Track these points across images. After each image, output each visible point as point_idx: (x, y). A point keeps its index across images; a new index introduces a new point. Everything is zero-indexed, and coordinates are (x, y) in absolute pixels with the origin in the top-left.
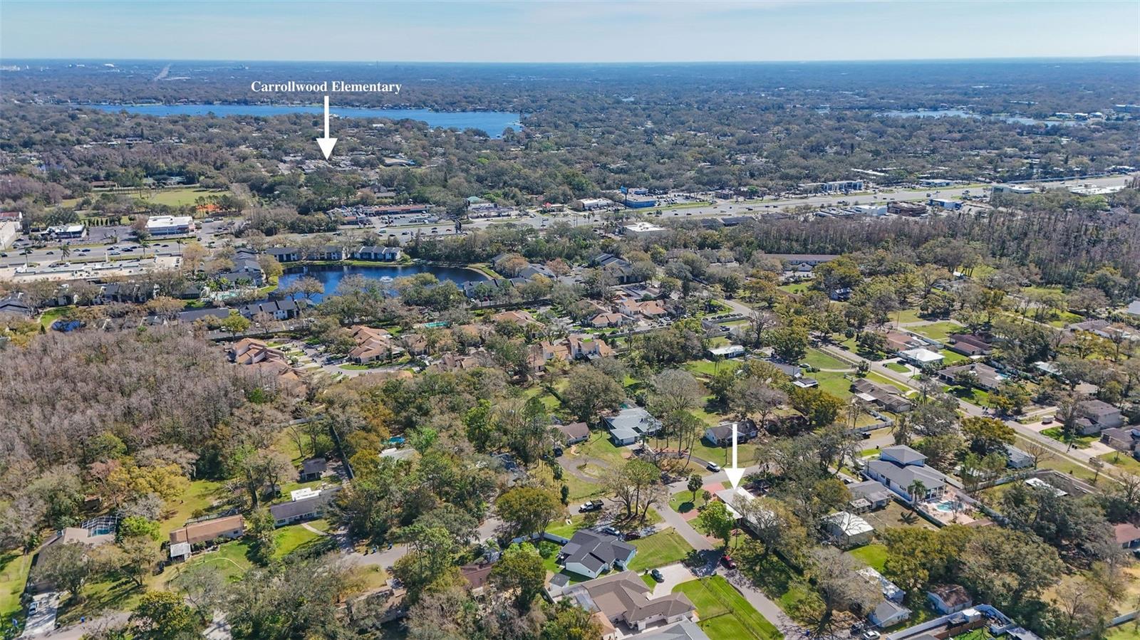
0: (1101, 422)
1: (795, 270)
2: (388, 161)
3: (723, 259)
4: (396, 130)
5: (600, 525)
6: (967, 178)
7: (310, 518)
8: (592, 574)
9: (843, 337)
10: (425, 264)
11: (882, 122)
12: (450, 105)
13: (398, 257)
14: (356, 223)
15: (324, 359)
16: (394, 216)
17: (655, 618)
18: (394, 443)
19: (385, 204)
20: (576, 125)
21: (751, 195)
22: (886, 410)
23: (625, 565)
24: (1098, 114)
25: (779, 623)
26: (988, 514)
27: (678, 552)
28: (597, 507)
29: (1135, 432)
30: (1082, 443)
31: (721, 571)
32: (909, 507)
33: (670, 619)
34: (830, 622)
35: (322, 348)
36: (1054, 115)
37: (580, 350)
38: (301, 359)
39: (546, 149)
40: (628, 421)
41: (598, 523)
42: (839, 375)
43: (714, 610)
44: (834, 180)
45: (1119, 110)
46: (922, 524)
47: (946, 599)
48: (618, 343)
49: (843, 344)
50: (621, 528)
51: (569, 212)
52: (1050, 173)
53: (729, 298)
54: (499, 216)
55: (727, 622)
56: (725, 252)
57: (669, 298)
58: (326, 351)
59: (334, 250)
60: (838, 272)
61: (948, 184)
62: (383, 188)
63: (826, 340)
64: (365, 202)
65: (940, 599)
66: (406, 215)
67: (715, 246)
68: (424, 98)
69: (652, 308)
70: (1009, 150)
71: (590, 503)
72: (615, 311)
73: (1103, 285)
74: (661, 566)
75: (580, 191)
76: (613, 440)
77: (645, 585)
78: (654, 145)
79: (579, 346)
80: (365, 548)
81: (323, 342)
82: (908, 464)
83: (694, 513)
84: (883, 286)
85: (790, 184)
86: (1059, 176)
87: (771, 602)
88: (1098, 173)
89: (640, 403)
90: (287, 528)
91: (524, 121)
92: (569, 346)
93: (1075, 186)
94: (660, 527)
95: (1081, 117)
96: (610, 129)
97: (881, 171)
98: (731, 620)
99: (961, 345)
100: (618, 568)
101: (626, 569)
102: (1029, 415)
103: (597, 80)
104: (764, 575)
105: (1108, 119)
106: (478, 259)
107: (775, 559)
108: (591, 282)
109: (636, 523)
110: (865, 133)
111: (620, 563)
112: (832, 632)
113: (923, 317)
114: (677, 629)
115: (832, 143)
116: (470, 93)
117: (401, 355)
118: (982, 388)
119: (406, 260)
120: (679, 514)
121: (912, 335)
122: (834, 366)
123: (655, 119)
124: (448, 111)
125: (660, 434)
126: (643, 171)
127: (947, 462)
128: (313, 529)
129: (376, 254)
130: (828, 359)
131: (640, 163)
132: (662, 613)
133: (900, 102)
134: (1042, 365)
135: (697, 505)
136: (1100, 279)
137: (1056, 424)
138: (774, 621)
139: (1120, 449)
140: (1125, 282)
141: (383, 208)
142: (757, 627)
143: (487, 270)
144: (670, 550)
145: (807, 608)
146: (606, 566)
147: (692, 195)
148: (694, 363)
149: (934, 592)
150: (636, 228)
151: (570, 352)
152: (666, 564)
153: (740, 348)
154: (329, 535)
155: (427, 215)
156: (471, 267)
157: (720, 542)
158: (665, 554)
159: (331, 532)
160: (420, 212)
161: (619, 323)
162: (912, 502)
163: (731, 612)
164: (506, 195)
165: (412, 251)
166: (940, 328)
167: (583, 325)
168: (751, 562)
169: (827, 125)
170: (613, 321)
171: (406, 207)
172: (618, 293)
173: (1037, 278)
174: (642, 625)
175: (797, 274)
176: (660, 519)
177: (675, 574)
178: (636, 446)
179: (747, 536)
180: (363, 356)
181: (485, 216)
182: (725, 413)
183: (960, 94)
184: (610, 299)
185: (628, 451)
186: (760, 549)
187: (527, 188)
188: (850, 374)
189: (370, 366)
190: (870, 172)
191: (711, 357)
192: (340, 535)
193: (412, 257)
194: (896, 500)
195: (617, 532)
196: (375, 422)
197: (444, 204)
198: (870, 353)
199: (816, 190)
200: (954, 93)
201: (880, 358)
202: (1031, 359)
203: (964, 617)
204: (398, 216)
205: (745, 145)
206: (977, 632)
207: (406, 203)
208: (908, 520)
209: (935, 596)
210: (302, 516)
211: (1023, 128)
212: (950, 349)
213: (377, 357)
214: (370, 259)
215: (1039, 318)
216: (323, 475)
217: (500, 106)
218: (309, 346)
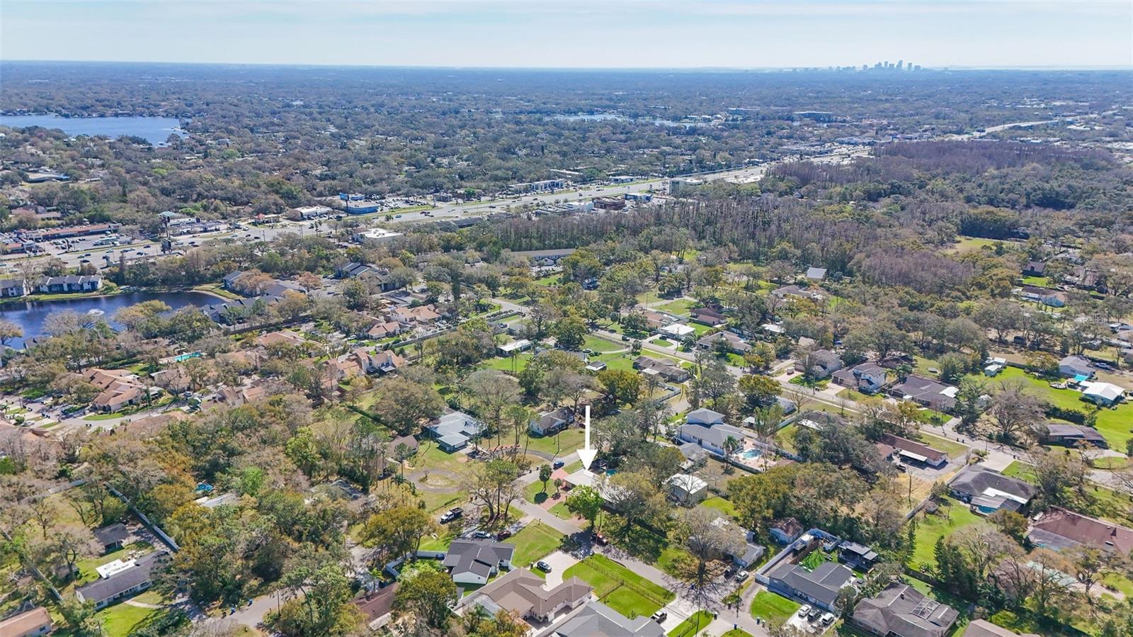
0: (830, 366)
1: (541, 265)
2: (32, 176)
3: (470, 260)
4: (26, 140)
5: (468, 532)
6: (644, 174)
7: (134, 594)
8: (483, 580)
9: (609, 321)
10: (138, 291)
11: (555, 125)
12: (84, 110)
13: (100, 286)
14: (23, 251)
15: (58, 412)
16: (70, 240)
17: (560, 606)
18: (200, 492)
19: (53, 227)
20: (252, 130)
21: (468, 196)
22: (669, 381)
23: (510, 564)
24: (719, 116)
25: (666, 584)
26: (783, 455)
27: (552, 541)
28: (457, 515)
29: (856, 371)
30: (821, 386)
31: (597, 550)
32: (723, 460)
33: (574, 604)
34: (705, 572)
35: (49, 401)
36: (686, 118)
37: (371, 364)
38: (28, 416)
39: (230, 156)
40: (452, 426)
41: (464, 531)
42: (618, 355)
43: (608, 586)
44: (538, 180)
45: (733, 113)
46: (739, 473)
47: (787, 531)
48: (407, 352)
49: (610, 328)
50: (489, 530)
51: (287, 222)
52: (705, 167)
53: (494, 296)
54: (205, 231)
55: (622, 594)
56: (471, 253)
57: (437, 301)
58: (56, 404)
59: (11, 285)
60: (584, 263)
61: (632, 180)
62: (40, 208)
63: (594, 326)
64: (24, 225)
65: (782, 532)
66: (86, 238)
67: (460, 248)
68: (45, 102)
69: (426, 313)
70: (667, 149)
71: (450, 513)
72: (388, 320)
73: (784, 256)
74: (543, 557)
75: (292, 200)
76: (444, 447)
77: (537, 578)
78: (349, 149)
79: (370, 360)
80: (219, 611)
81: (48, 395)
82: (712, 424)
83: (550, 503)
84: (625, 273)
85: (501, 184)
86: (712, 170)
87: (651, 567)
88: (739, 166)
89: (454, 407)
90: (107, 610)
91: (185, 127)
92: (358, 360)
93: (730, 177)
94: (526, 521)
95: (706, 119)
96: (296, 134)
97: (574, 170)
98: (625, 592)
99: (702, 318)
100: (505, 568)
101: (513, 568)
102: (776, 368)
103: (251, 82)
104: (635, 544)
105: (726, 120)
106: (203, 280)
107: (638, 528)
108: (350, 293)
109: (501, 523)
110: (543, 135)
111: (504, 564)
112: (710, 580)
113: (661, 296)
114: (588, 611)
115: (521, 146)
116: (103, 96)
117: (160, 395)
118: (733, 351)
119: (111, 289)
120: (537, 505)
121: (663, 313)
122: (611, 348)
123: (337, 123)
124: (82, 116)
125: (487, 434)
126: (351, 177)
127: (735, 417)
128: (144, 604)
129: (69, 285)
130: (602, 342)
131: (344, 168)
132: (566, 600)
133: (563, 107)
134: (770, 327)
135: (550, 493)
136: (780, 252)
137: (797, 374)
138: (662, 584)
139: (848, 387)
140: (798, 252)
141: (52, 231)
142: (650, 592)
143: (218, 290)
144: (544, 540)
145: (683, 565)
146: (492, 569)
147: (411, 199)
148: (487, 361)
149: (776, 527)
150: (371, 234)
151: (361, 367)
152: (547, 555)
153: (525, 342)
154: (166, 607)
155: (114, 236)
156: (196, 289)
157: (585, 523)
158: (540, 546)
159: (167, 602)
160: (104, 232)
161: (397, 332)
162: (724, 456)
163: (622, 584)
164: (205, 208)
165: (118, 278)
166: (679, 305)
167: (359, 338)
168: (621, 533)
169: (508, 129)
170: (391, 330)
171: (84, 228)
172: (383, 301)
173: (735, 256)
174: (551, 616)
175: (543, 268)
176: (521, 514)
177: (560, 562)
178: (469, 449)
179: (605, 512)
180: (113, 403)
181: (188, 232)
182: (537, 404)
183: (607, 100)
184: (376, 309)
185: (462, 456)
186: (623, 522)
187: (229, 199)
188: (628, 353)
189: (125, 413)
190: (564, 171)
191: (501, 353)
192: (181, 604)
193: (119, 284)
194: (711, 456)
195: (488, 535)
196: (175, 472)
197: (134, 222)
198: (633, 333)
199: (526, 191)
200: (601, 99)
201: (645, 337)
202: (759, 324)
203: (803, 542)
204: (75, 239)
205: (440, 148)
206: (815, 553)
207: (80, 223)
208: (728, 472)
209: (778, 530)
210: (121, 594)
211: (669, 129)
212: (694, 322)
213: (131, 402)
214: (62, 292)
215: (747, 288)
216: (125, 543)
217: (150, 111)
218: (29, 400)
